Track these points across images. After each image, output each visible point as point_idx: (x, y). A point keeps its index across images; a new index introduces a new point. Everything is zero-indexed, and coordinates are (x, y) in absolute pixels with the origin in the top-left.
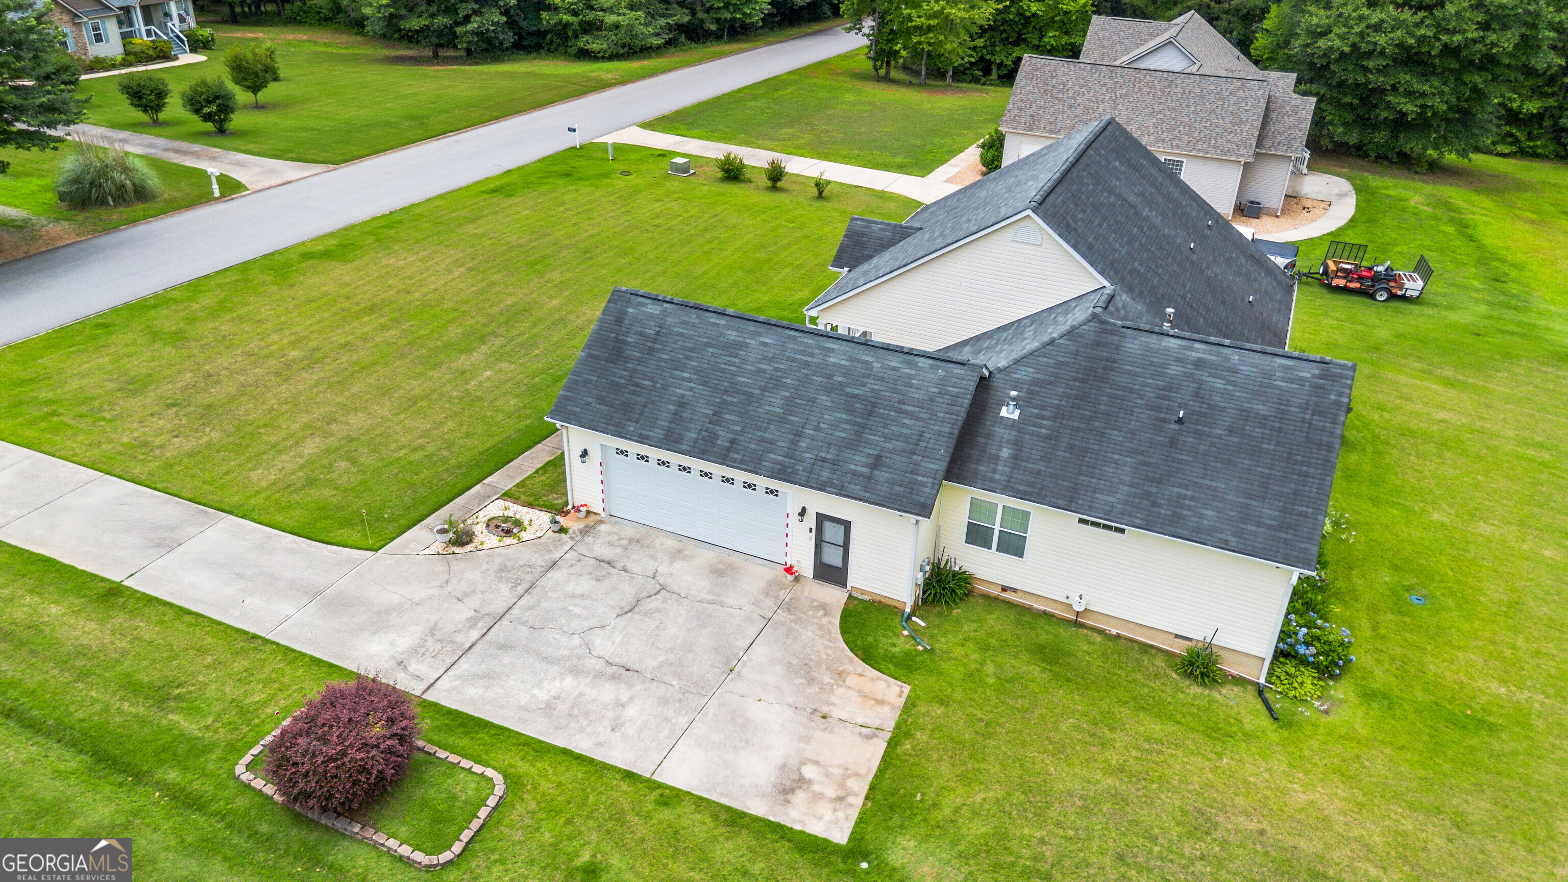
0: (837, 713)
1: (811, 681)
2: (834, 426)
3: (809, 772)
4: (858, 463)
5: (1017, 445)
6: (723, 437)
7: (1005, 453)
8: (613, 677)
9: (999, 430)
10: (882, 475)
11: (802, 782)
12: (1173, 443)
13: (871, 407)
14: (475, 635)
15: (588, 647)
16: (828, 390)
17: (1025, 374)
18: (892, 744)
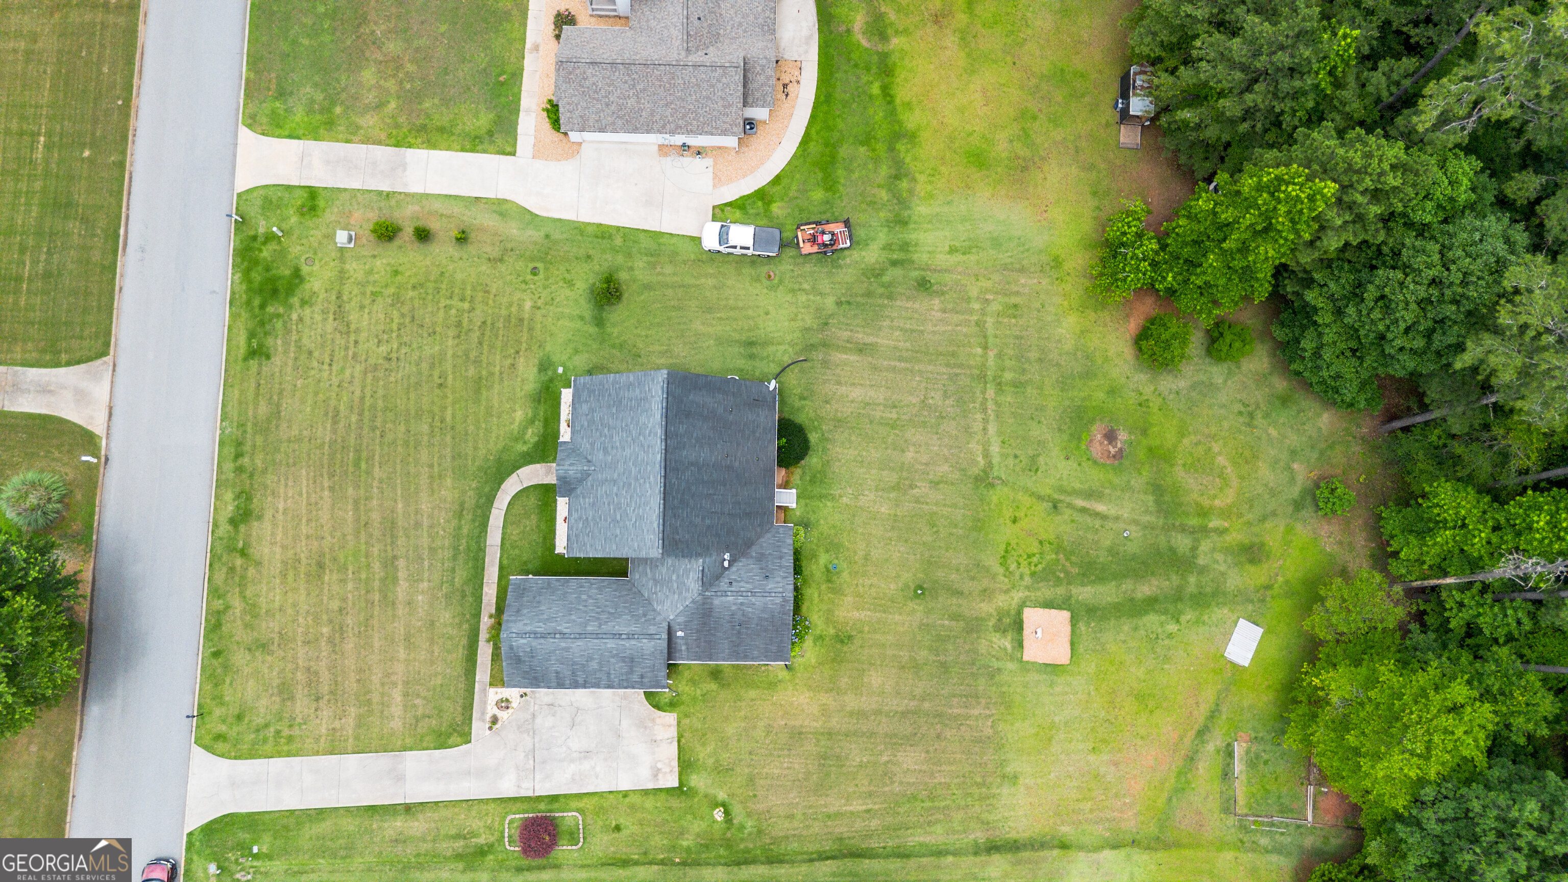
0: (659, 738)
1: (646, 728)
2: (621, 668)
3: (659, 765)
4: (635, 678)
5: (686, 644)
6: (581, 680)
7: (683, 648)
8: (585, 758)
9: (679, 641)
10: (645, 680)
11: (659, 770)
12: (739, 632)
13: (632, 660)
14: (531, 762)
15: (569, 748)
16: (613, 657)
17: (681, 619)
18: (679, 741)
